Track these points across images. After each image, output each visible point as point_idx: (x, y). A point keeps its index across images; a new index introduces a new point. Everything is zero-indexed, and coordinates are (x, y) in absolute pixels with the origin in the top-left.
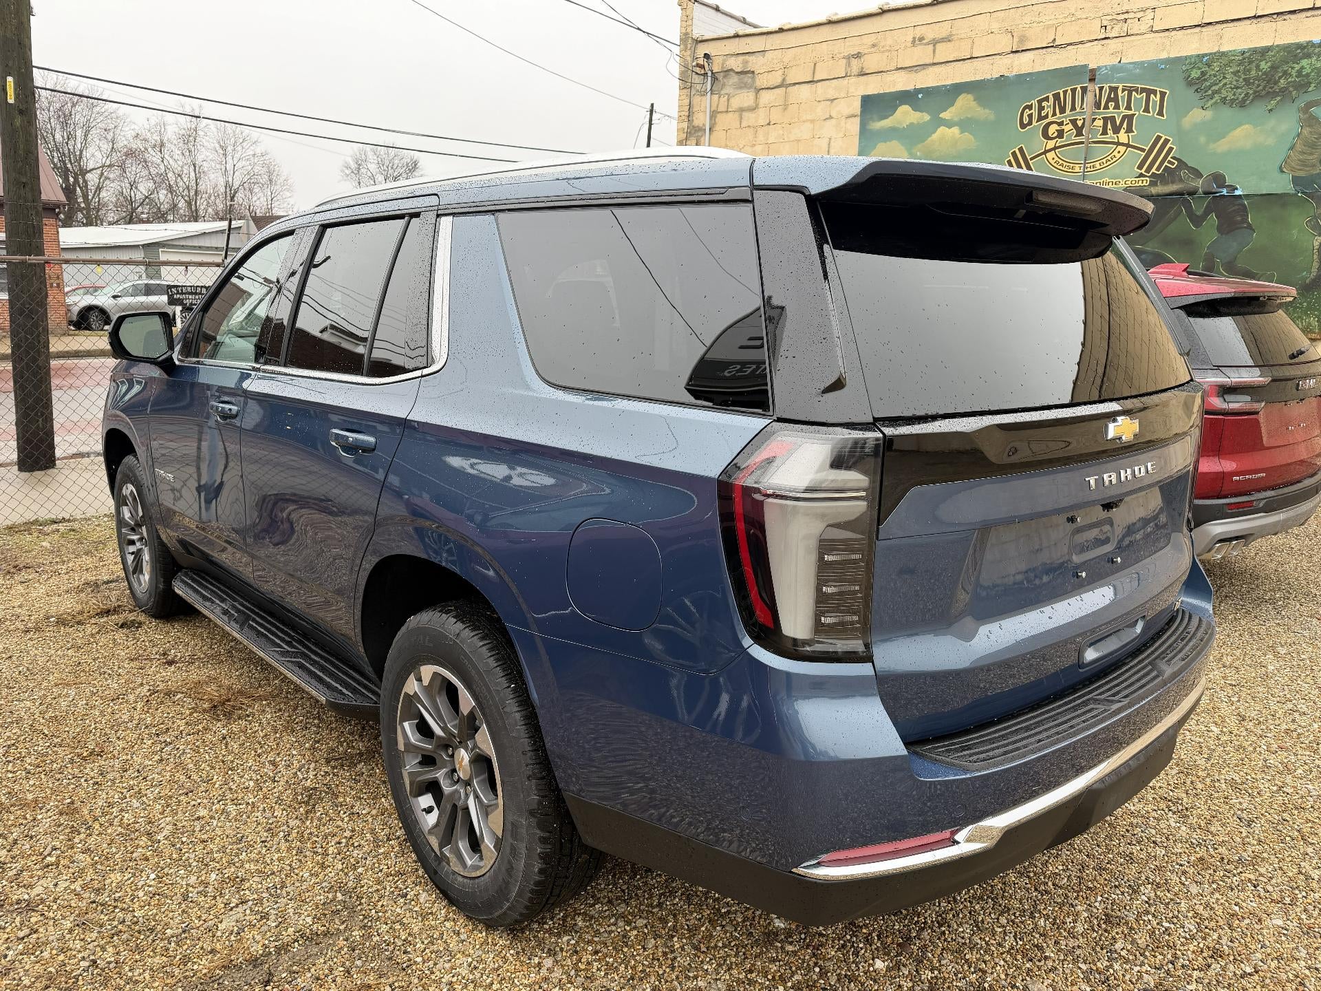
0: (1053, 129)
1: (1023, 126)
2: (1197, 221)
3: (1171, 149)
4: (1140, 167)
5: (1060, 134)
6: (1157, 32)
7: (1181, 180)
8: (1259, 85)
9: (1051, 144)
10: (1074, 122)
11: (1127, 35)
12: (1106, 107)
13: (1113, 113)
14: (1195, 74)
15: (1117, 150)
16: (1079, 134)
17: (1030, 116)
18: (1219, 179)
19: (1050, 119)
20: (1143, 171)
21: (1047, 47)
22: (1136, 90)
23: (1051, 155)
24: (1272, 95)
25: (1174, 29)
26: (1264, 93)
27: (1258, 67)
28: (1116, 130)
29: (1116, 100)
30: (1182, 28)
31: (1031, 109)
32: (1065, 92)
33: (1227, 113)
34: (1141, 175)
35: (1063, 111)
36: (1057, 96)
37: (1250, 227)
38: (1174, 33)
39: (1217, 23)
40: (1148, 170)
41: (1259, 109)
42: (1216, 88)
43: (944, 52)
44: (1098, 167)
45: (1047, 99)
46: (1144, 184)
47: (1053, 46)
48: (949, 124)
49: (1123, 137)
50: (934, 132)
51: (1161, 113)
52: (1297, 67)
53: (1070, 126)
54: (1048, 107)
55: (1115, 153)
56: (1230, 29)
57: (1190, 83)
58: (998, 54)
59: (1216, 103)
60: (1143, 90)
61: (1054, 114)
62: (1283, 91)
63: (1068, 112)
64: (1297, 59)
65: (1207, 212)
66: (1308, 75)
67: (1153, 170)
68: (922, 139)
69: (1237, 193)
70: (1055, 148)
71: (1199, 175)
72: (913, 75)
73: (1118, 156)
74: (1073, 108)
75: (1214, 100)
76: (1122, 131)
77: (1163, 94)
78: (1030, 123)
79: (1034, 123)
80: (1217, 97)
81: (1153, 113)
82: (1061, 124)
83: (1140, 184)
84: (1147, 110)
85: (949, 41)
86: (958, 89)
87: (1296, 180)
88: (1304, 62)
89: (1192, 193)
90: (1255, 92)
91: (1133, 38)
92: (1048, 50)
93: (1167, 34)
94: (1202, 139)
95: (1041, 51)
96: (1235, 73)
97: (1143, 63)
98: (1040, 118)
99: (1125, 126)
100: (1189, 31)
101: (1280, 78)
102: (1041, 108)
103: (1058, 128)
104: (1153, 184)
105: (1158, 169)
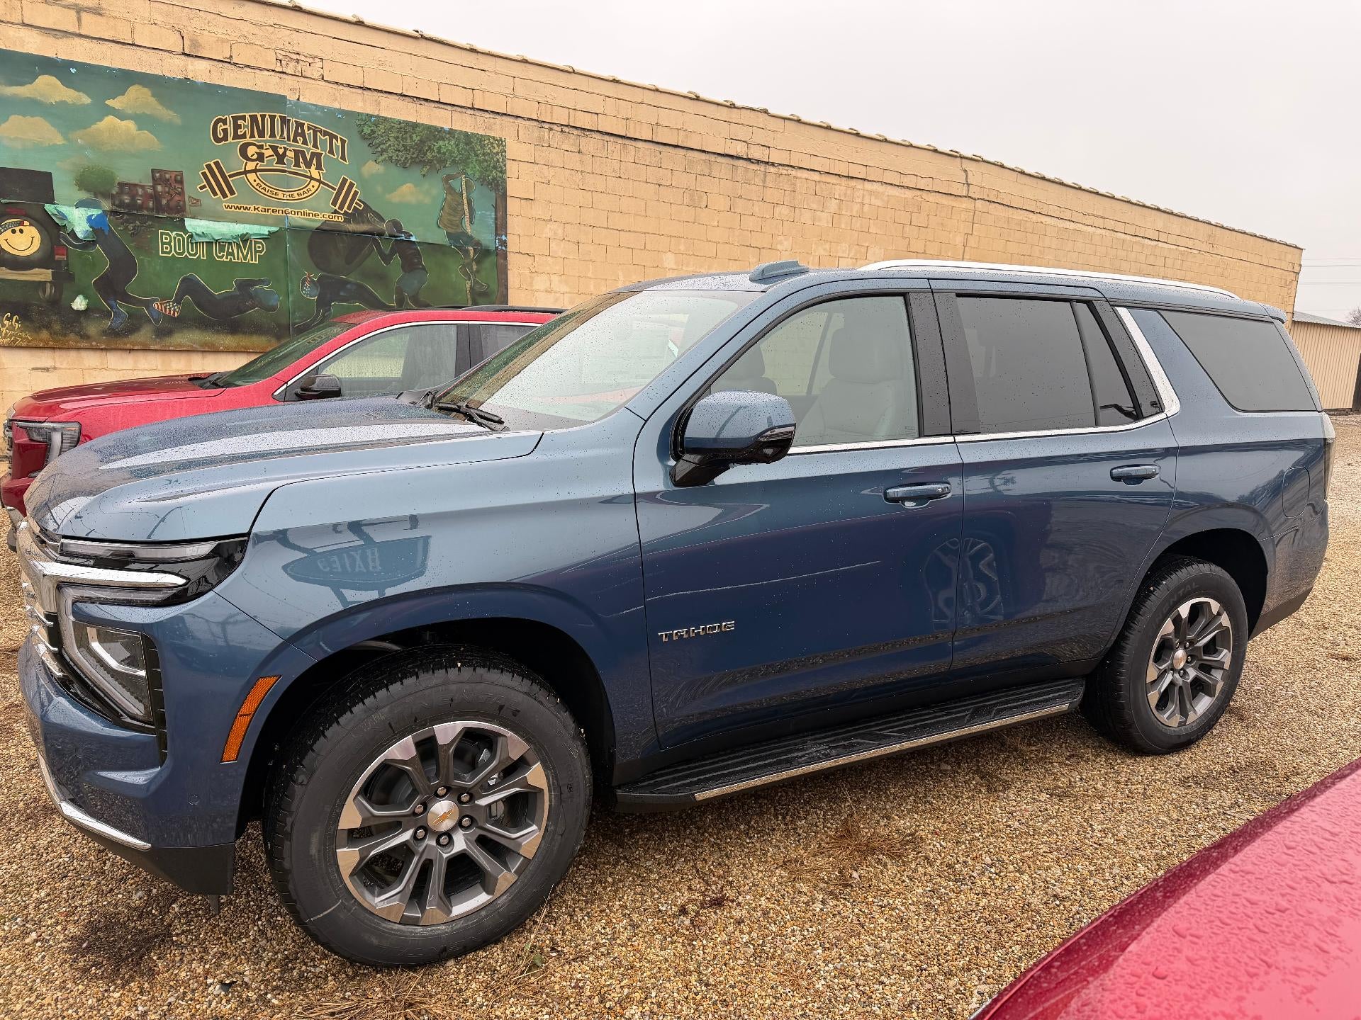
0: (252, 151)
1: (217, 140)
2: (386, 259)
3: (356, 193)
4: (334, 203)
5: (261, 157)
6: (327, 81)
7: (369, 222)
8: (413, 153)
9: (251, 166)
10: (274, 149)
11: (302, 76)
12: (295, 140)
13: (301, 147)
14: (367, 130)
15: (311, 184)
16: (281, 161)
17: (225, 131)
18: (396, 224)
19: (248, 140)
20: (337, 208)
21: (222, 61)
22: (321, 132)
23: (252, 177)
24: (423, 163)
25: (342, 84)
26: (417, 160)
27: (411, 137)
28: (308, 165)
29: (303, 135)
30: (349, 85)
31: (225, 123)
32: (263, 117)
33: (395, 171)
34: (336, 212)
35: (262, 134)
36: (254, 118)
37: (424, 268)
38: (341, 87)
39: (375, 90)
40: (341, 207)
41: (416, 172)
42: (384, 147)
43: (91, 25)
44: (297, 197)
45: (243, 118)
46: (340, 220)
47: (228, 62)
48: (121, 116)
49: (315, 174)
50: (101, 120)
51: (343, 158)
52: (437, 145)
53: (270, 152)
54: (245, 126)
55: (310, 187)
56: (385, 100)
57: (364, 138)
58: (168, 51)
59: (385, 160)
60: (326, 133)
61: (252, 136)
62: (430, 162)
63: (267, 137)
64: (436, 139)
65: (393, 252)
66: (444, 153)
67: (345, 208)
68: (85, 124)
69: (413, 239)
70: (255, 171)
71: (382, 220)
72: (51, 40)
73: (313, 190)
74: (273, 135)
75: (383, 157)
76: (313, 167)
77: (343, 142)
78: (225, 138)
79: (230, 139)
80: (385, 155)
81: (337, 156)
82: (260, 147)
83: (336, 219)
84: (331, 152)
85: (100, 14)
86: (127, 78)
87: (448, 234)
88: (441, 143)
89: (381, 234)
90: (412, 158)
91: (306, 80)
92: (224, 64)
93: (335, 86)
94: (379, 189)
95: (216, 63)
96: (397, 138)
97: (323, 107)
98: (236, 136)
99: (315, 162)
100: (354, 90)
101: (427, 151)
102: (237, 127)
103: (258, 151)
104: (346, 221)
105: (349, 208)
